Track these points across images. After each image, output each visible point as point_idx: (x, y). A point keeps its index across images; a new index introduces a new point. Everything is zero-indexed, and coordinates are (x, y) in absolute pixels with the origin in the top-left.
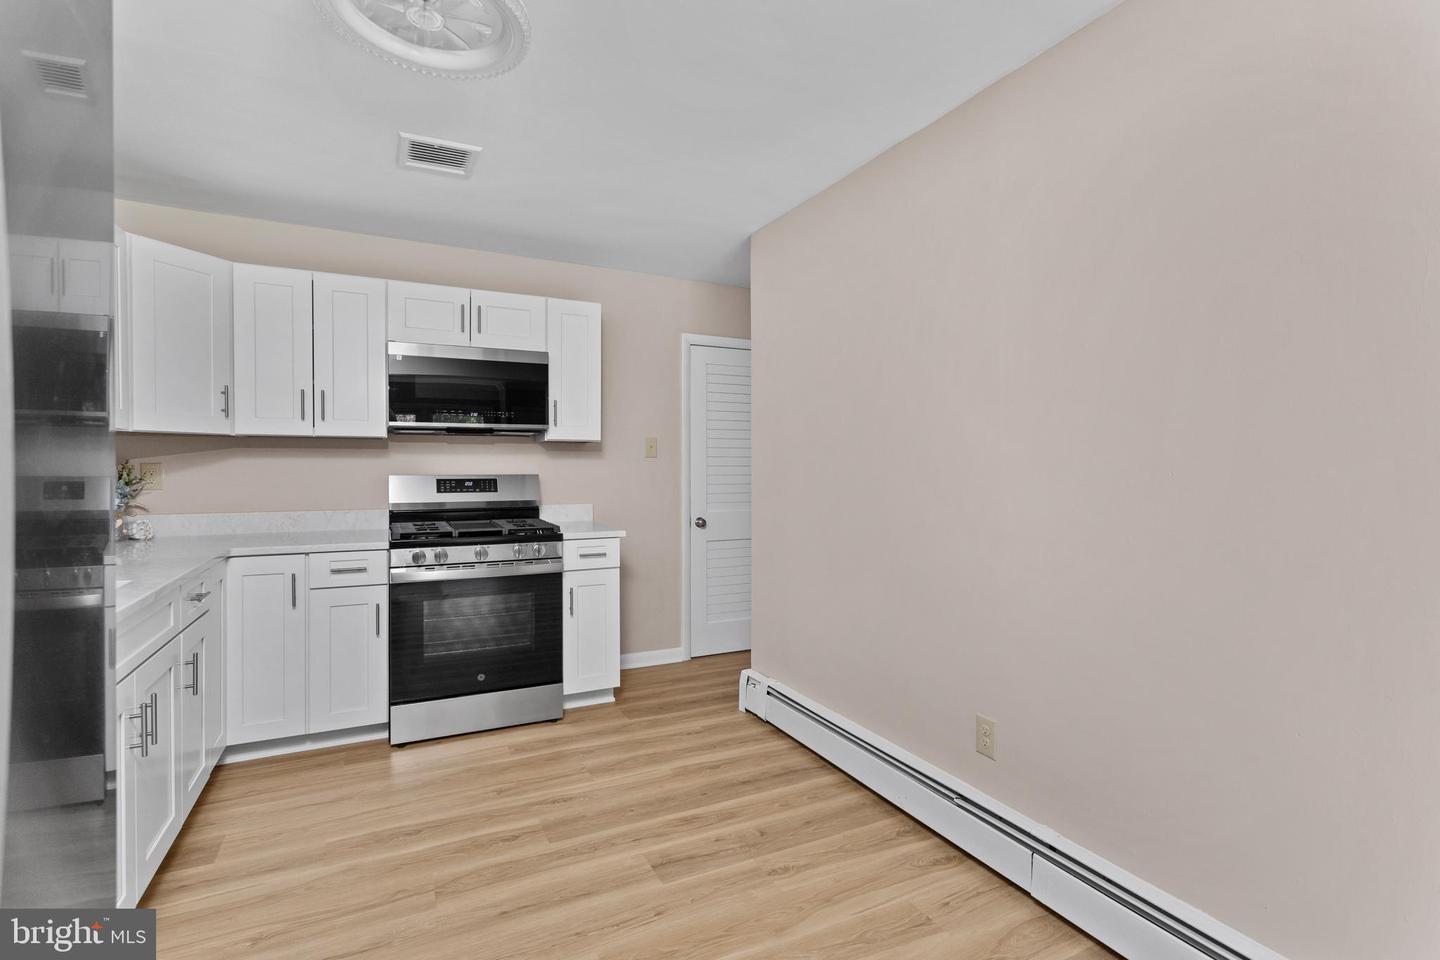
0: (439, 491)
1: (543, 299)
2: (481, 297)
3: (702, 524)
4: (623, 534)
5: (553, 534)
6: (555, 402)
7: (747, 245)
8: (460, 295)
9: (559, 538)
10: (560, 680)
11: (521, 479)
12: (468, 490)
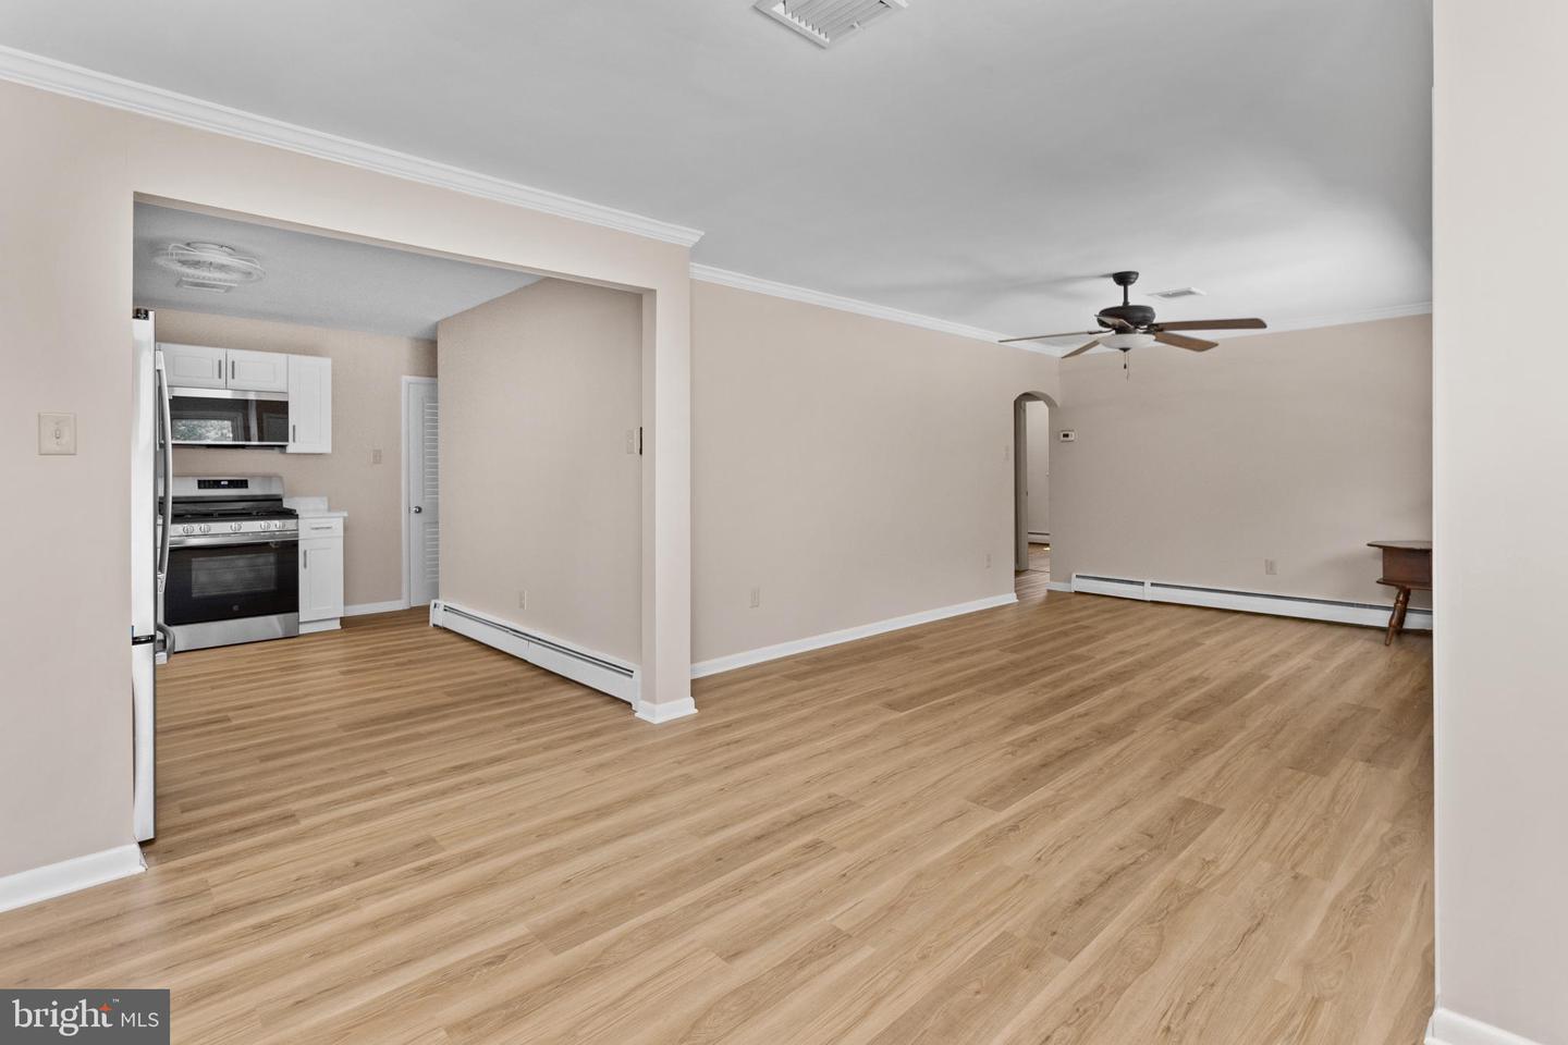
0: (199, 487)
1: (284, 355)
2: (234, 354)
3: (419, 510)
4: (346, 514)
5: (291, 514)
6: (294, 427)
7: (435, 327)
8: (218, 353)
9: (297, 517)
10: (297, 610)
11: (268, 478)
12: (224, 487)
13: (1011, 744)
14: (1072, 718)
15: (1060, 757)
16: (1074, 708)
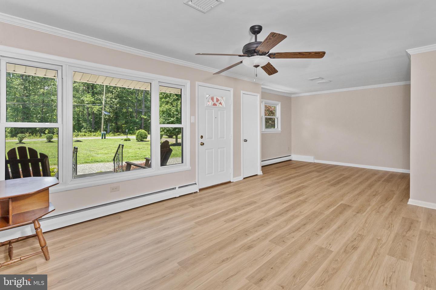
13: (304, 195)
14: (288, 202)
15: (292, 193)
16: (287, 205)
